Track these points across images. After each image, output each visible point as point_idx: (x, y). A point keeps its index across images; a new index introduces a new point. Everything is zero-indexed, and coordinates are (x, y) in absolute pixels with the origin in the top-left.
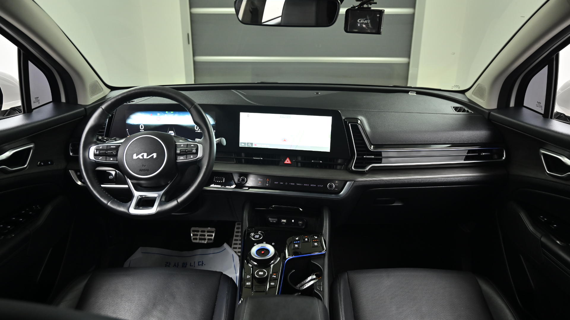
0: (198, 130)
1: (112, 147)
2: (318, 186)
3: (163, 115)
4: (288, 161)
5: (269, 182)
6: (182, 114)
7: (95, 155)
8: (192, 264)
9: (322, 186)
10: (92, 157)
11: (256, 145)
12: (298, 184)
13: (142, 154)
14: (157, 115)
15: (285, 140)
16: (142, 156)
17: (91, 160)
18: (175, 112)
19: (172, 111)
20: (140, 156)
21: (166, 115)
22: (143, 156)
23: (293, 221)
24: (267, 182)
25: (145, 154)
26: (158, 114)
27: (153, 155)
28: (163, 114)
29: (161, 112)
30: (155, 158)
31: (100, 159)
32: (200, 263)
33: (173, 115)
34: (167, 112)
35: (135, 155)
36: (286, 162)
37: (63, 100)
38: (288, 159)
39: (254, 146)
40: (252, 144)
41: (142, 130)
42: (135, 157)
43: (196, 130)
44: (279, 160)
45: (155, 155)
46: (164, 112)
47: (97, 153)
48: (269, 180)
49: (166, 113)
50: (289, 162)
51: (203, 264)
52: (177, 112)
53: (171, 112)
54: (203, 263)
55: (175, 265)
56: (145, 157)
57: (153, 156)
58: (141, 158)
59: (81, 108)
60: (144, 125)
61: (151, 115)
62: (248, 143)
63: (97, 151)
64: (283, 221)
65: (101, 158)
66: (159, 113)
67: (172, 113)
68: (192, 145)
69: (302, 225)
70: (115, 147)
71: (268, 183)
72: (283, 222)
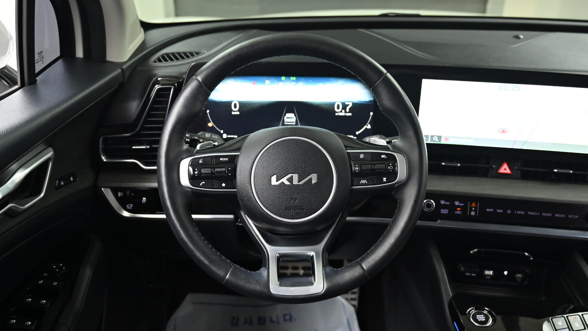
0: (341, 112)
1: (221, 159)
2: (570, 216)
3: (277, 83)
4: (505, 169)
5: (476, 208)
6: (311, 81)
7: (192, 178)
8: (274, 319)
9: (577, 217)
10: (185, 181)
11: (447, 139)
12: (531, 213)
13: (289, 176)
14: (264, 82)
15: (504, 131)
16: (288, 180)
17: (185, 187)
18: (299, 78)
19: (293, 76)
20: (285, 180)
21: (281, 83)
22: (290, 180)
23: (506, 273)
24: (473, 209)
25: (296, 177)
26: (267, 82)
27: (311, 178)
28: (275, 81)
29: (273, 79)
30: (315, 183)
31: (201, 185)
32: (288, 317)
33: (294, 83)
34: (283, 78)
35: (274, 178)
36: (502, 170)
37: (80, 53)
38: (505, 166)
39: (443, 142)
40: (440, 138)
41: (236, 111)
42: (274, 181)
43: (337, 112)
44: (488, 166)
45: (314, 178)
46: (278, 78)
47: (196, 173)
48: (476, 204)
49: (281, 79)
50: (508, 171)
51: (293, 319)
52: (303, 79)
53: (292, 78)
54: (291, 318)
55: (246, 321)
56: (295, 182)
57: (311, 180)
58: (287, 183)
59: (116, 69)
60: (240, 103)
61: (254, 84)
62: (432, 137)
63: (194, 171)
64: (487, 272)
65: (204, 183)
66: (269, 80)
67: (293, 80)
68: (382, 156)
69: (523, 280)
70: (227, 159)
71: (475, 211)
72: (488, 275)
